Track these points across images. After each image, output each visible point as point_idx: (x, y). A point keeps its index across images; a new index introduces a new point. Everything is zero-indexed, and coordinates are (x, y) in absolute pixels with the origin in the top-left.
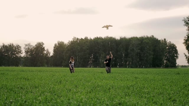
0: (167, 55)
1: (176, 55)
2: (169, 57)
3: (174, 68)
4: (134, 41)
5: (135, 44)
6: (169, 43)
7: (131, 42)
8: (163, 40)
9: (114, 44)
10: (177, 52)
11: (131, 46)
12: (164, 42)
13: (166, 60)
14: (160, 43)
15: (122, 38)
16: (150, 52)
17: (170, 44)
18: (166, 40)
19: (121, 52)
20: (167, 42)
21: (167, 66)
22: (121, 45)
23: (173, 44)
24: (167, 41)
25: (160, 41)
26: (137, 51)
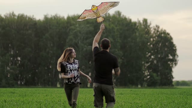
0: (150, 56)
1: (171, 57)
2: (155, 62)
3: (167, 87)
4: (77, 25)
5: (80, 33)
6: (155, 29)
7: (73, 27)
8: (142, 22)
9: (30, 32)
10: (175, 50)
11: (71, 37)
12: (143, 27)
13: (149, 68)
14: (136, 30)
15: (49, 16)
16: (117, 50)
17: (158, 31)
18: (149, 22)
19: (47, 50)
20: (151, 26)
21: (152, 84)
22: (47, 35)
23: (164, 33)
24: (150, 24)
25: (135, 24)
26: (85, 49)
